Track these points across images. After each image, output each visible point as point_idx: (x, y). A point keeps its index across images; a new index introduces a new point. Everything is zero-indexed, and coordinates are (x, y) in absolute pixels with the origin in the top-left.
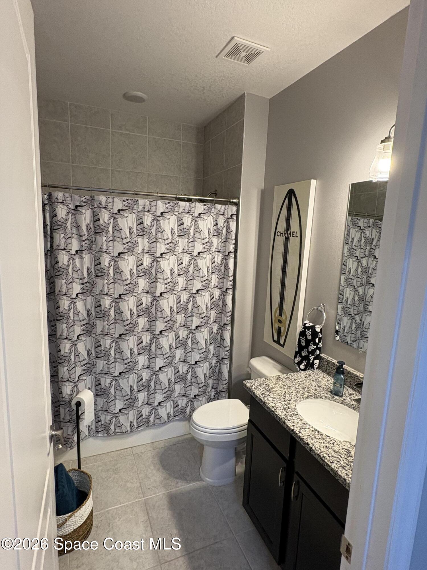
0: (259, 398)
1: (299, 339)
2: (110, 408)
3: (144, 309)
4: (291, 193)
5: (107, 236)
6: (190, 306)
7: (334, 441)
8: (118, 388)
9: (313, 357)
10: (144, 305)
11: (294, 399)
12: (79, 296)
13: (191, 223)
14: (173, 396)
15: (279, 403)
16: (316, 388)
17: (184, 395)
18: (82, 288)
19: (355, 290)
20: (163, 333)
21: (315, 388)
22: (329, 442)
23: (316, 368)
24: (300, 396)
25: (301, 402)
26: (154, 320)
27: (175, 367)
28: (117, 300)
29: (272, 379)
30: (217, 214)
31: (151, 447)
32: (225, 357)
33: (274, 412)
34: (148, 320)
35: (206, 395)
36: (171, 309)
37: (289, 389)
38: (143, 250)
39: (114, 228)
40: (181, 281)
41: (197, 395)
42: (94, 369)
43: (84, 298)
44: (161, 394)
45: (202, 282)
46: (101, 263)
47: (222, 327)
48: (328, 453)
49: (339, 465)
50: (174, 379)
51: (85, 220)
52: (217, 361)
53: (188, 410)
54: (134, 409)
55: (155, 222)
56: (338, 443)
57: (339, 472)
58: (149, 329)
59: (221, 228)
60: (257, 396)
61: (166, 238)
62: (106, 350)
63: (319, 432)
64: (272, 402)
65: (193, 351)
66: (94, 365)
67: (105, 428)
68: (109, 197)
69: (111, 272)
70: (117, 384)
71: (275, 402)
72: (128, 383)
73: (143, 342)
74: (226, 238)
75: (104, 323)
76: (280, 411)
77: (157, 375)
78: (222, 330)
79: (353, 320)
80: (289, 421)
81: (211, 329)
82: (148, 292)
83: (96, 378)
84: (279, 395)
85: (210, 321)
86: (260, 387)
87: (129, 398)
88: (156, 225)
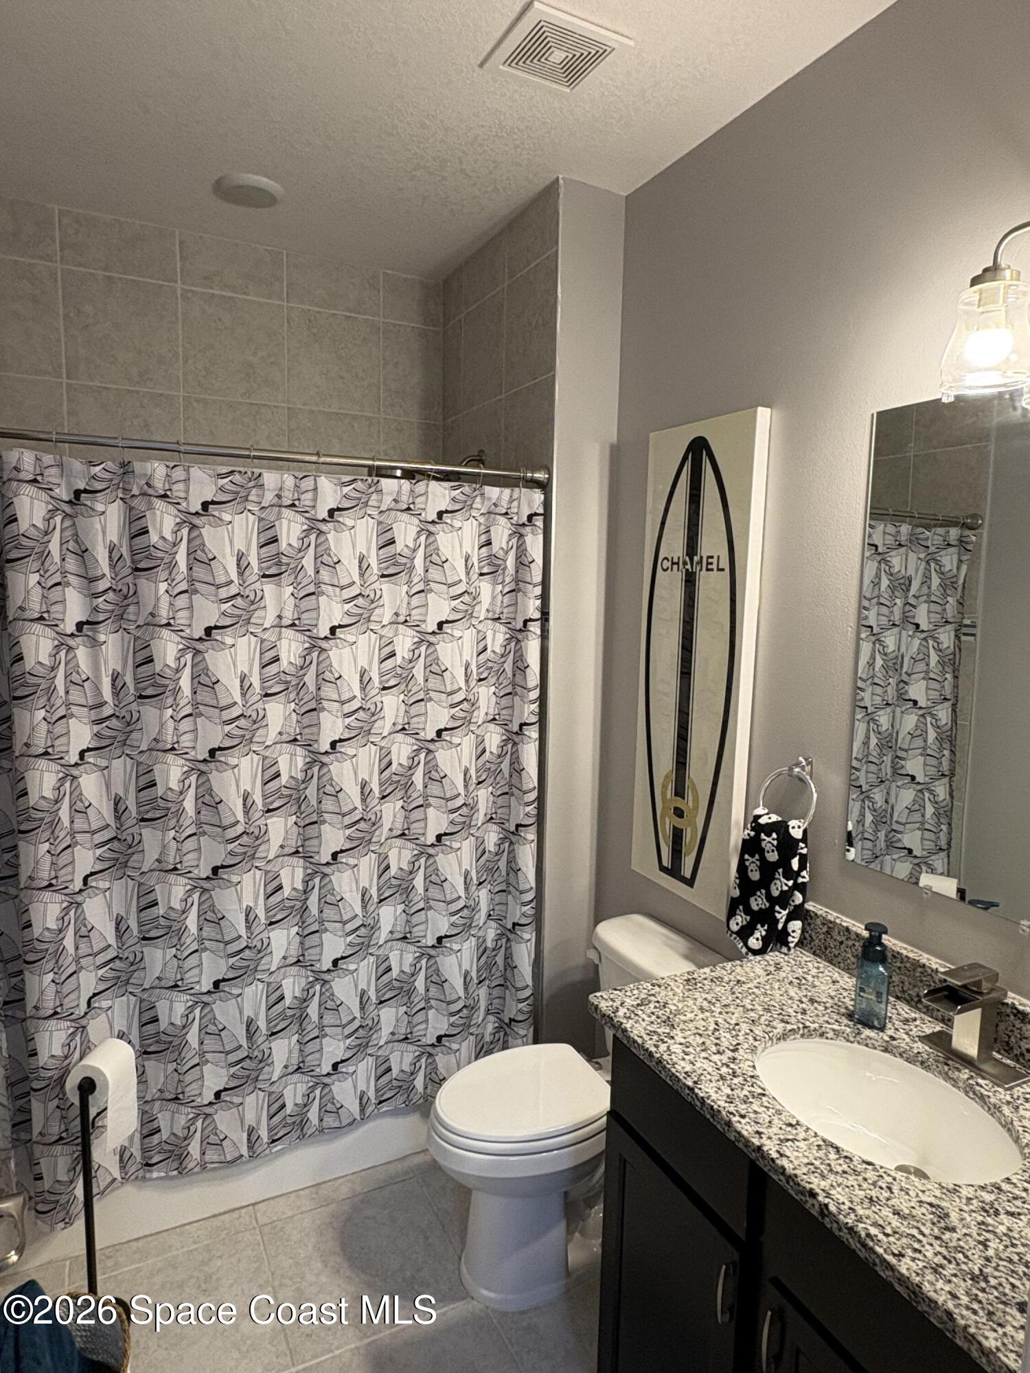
0: (641, 1047)
1: (742, 862)
2: (188, 1089)
3: (285, 792)
4: (699, 449)
5: (170, 580)
6: (418, 777)
7: (890, 1179)
8: (212, 1028)
9: (785, 913)
10: (284, 779)
11: (746, 1046)
12: (89, 757)
13: (415, 540)
14: (376, 1042)
15: (705, 1061)
16: (804, 1006)
17: (407, 1038)
18: (98, 735)
19: (867, 718)
20: (342, 857)
21: (801, 1005)
22: (874, 1184)
23: (796, 945)
24: (761, 1034)
25: (767, 1051)
26: (315, 822)
27: (378, 957)
28: (202, 767)
29: (672, 984)
30: (489, 513)
31: (312, 1199)
32: (523, 921)
33: (692, 1089)
34: (296, 823)
35: (472, 1034)
36: (362, 788)
37: (727, 1013)
38: (280, 617)
39: (192, 557)
40: (392, 705)
41: (446, 1036)
42: (136, 974)
43: (104, 763)
44: (340, 1037)
45: (453, 706)
46: (154, 657)
47: (512, 835)
48: (881, 1222)
49: (921, 1264)
50: (377, 991)
51: (104, 533)
52: (499, 932)
53: (419, 1082)
54: (260, 1089)
55: (313, 537)
56: (903, 1184)
57: (927, 1287)
58: (300, 849)
59: (501, 552)
60: (635, 1042)
61: (344, 582)
62: (173, 915)
63: (837, 1149)
64: (684, 1059)
65: (430, 908)
66: (137, 963)
67: (173, 1151)
68: (175, 466)
69: (185, 682)
70: (209, 1016)
71: (691, 1057)
72: (241, 1013)
73: (282, 888)
74: (517, 580)
75: (164, 836)
76: (712, 1085)
77: (325, 982)
78: (511, 843)
79: (867, 802)
80: (743, 1117)
81: (480, 840)
82: (295, 740)
83: (142, 1001)
84: (700, 1035)
85: (477, 819)
86: (640, 1013)
87: (245, 1055)
88: (316, 547)
